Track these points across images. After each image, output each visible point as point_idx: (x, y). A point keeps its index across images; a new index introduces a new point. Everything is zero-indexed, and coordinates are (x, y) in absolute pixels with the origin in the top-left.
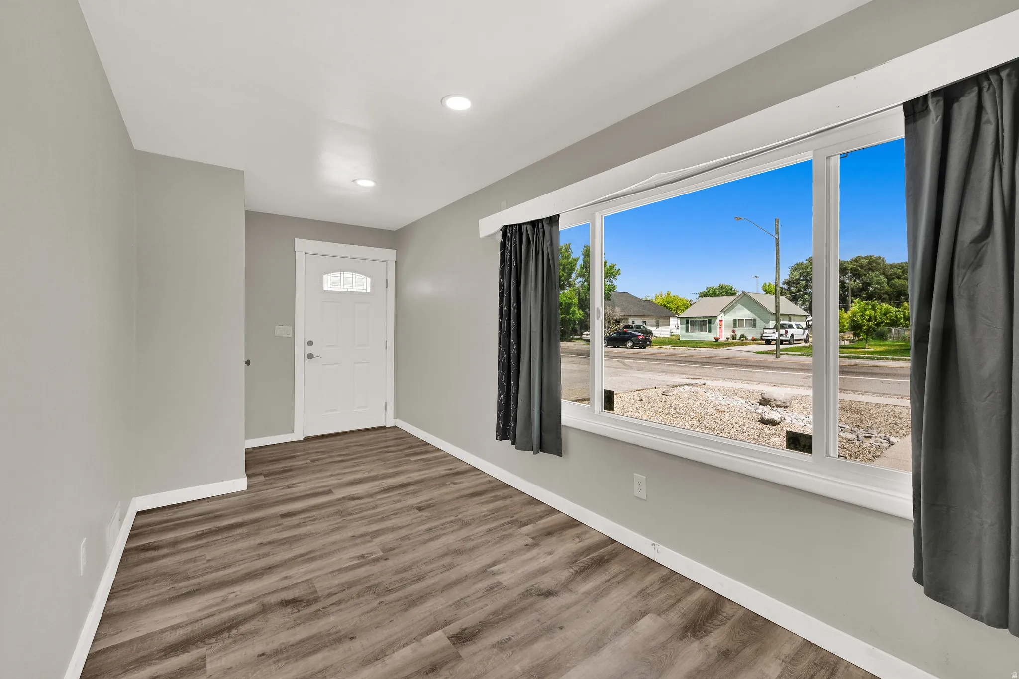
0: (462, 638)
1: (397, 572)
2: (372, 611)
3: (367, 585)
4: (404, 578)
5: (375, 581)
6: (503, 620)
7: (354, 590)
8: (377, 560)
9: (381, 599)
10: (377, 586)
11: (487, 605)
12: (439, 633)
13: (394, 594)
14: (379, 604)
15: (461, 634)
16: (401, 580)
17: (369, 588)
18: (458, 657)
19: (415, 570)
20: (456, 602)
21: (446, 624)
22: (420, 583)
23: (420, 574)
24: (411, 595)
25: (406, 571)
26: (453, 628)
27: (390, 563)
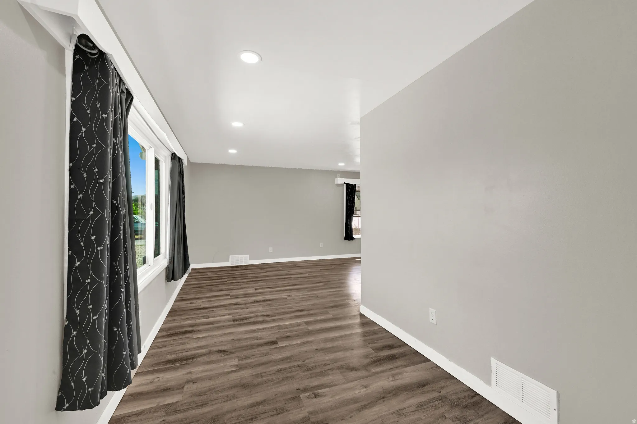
0: (274, 343)
1: (292, 377)
2: (309, 358)
3: (310, 372)
4: (289, 373)
5: (306, 374)
6: (252, 346)
7: (319, 370)
8: (305, 390)
9: (303, 363)
10: (306, 370)
11: (254, 352)
12: (280, 346)
13: (296, 364)
14: (305, 361)
15: (272, 344)
16: (291, 372)
17: (310, 370)
18: (277, 338)
19: (281, 377)
20: (267, 355)
21: (276, 348)
22: (281, 368)
23: (279, 374)
24: (288, 362)
25: (287, 377)
26: (274, 346)
27: (296, 386)
